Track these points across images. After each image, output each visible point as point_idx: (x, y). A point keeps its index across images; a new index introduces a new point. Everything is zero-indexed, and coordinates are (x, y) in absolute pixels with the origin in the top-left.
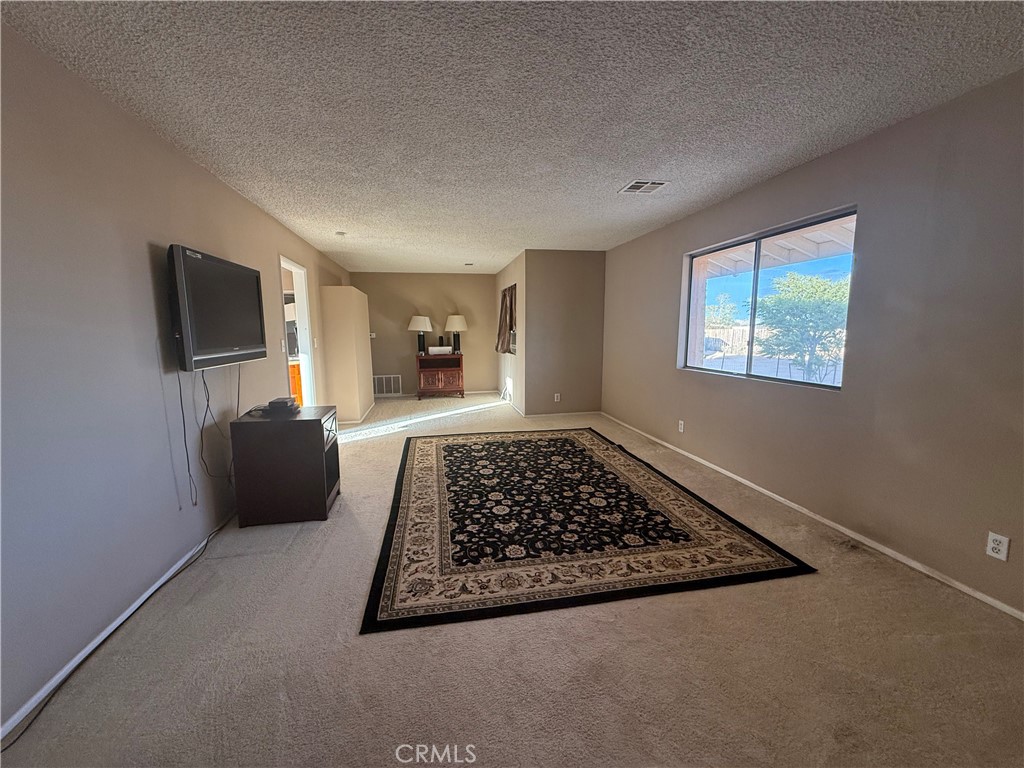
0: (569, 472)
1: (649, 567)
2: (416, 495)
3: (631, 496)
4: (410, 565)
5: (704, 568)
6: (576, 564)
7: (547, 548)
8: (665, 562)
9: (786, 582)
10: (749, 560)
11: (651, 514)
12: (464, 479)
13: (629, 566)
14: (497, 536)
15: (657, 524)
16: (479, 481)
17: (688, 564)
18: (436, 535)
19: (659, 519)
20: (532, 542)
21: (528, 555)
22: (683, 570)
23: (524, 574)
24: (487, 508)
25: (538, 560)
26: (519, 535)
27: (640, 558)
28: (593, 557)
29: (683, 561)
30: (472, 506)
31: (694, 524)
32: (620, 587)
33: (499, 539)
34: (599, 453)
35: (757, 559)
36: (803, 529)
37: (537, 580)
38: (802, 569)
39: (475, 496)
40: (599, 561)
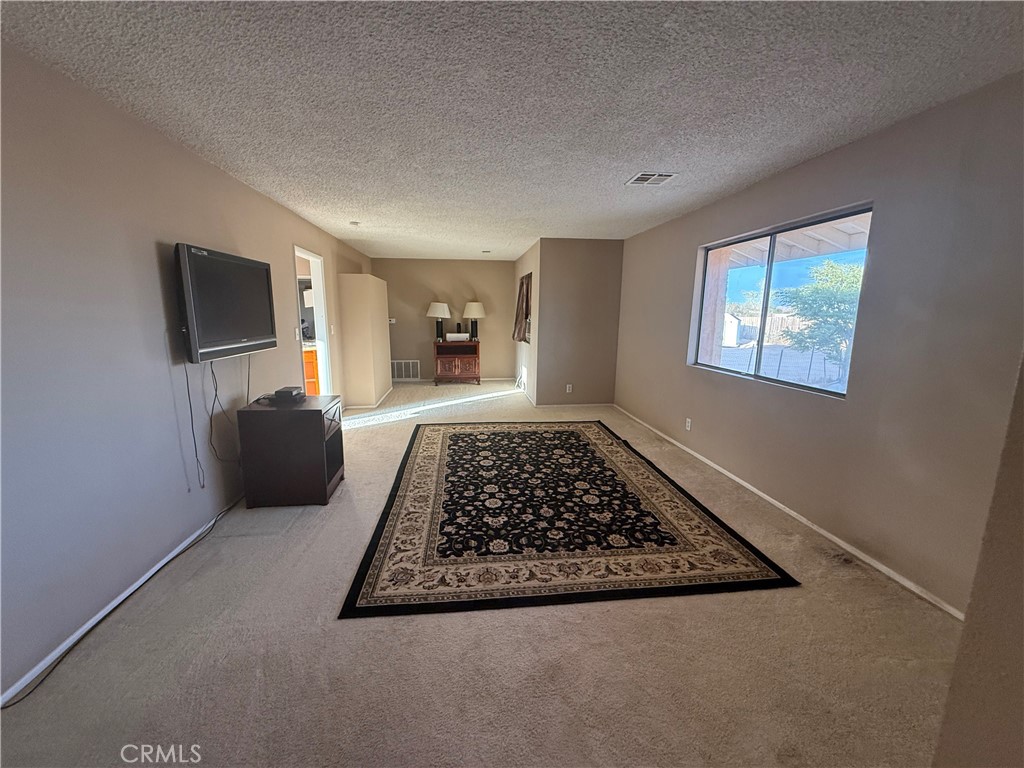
0: (568, 467)
1: (627, 570)
2: (415, 484)
3: (626, 494)
4: (396, 554)
5: (684, 574)
6: (556, 562)
7: (530, 545)
8: (645, 566)
9: (765, 594)
10: (731, 568)
11: (643, 514)
12: (464, 470)
13: (607, 568)
14: (484, 529)
15: (645, 525)
16: (477, 473)
17: (668, 569)
18: (426, 526)
19: (649, 520)
20: (517, 537)
21: (511, 551)
22: (662, 575)
23: (502, 570)
24: (480, 501)
25: (519, 556)
26: (507, 530)
27: (620, 560)
28: (574, 556)
29: (663, 565)
30: (466, 498)
31: (683, 527)
32: (594, 589)
33: (486, 532)
34: (603, 448)
35: (741, 567)
36: (797, 538)
37: (514, 576)
38: (786, 581)
39: (471, 487)
40: (578, 561)
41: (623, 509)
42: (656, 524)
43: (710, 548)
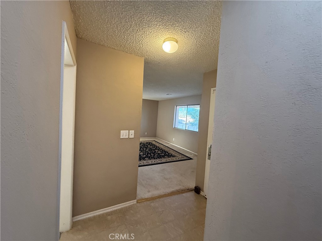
0: (152, 148)
5: (177, 159)
6: (158, 160)
7: (152, 158)
21: (149, 159)
22: (174, 160)
26: (146, 157)
27: (168, 159)
31: (176, 154)
32: (165, 162)
35: (185, 158)
38: (191, 159)
40: (161, 159)
41: (165, 153)
42: (172, 155)
43: (180, 157)
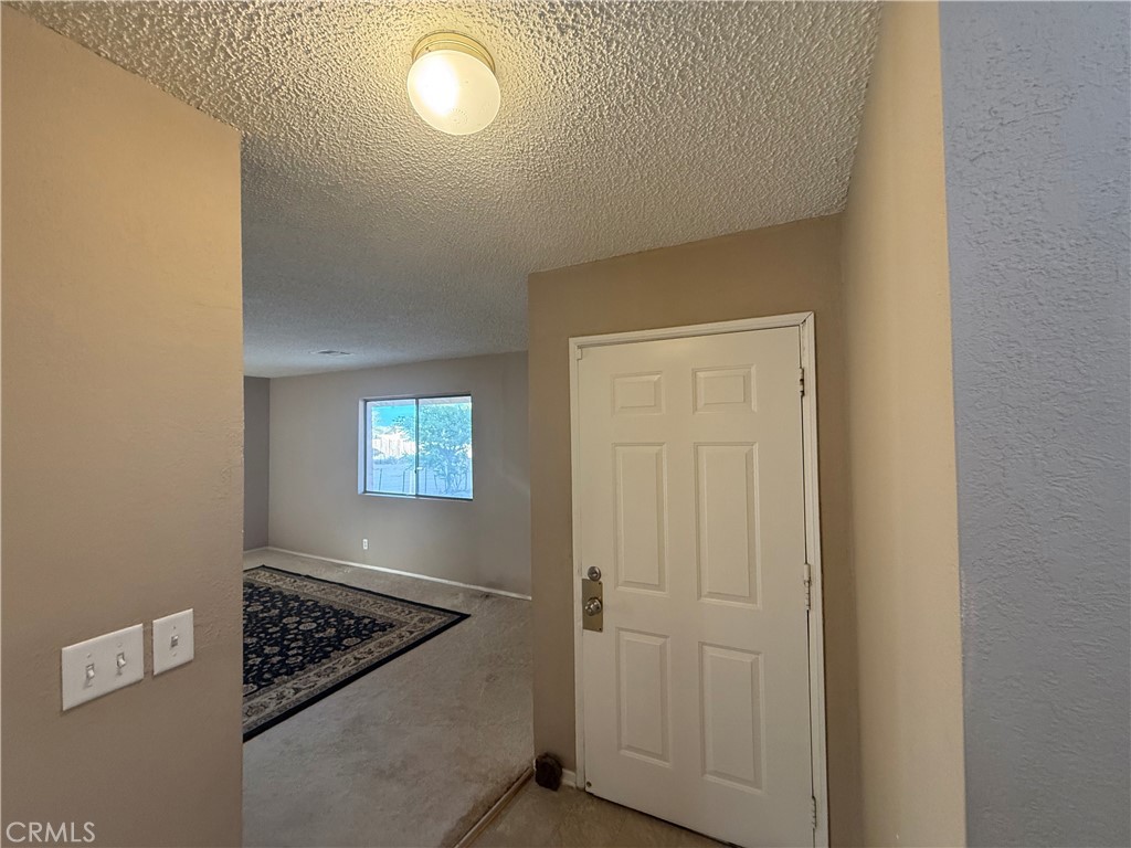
1: (370, 652)
3: (336, 613)
5: (408, 638)
6: (311, 674)
8: (381, 645)
9: (457, 627)
10: (434, 624)
11: (359, 620)
13: (355, 658)
15: (366, 625)
17: (397, 640)
19: (367, 621)
21: (260, 687)
22: (395, 645)
27: (361, 650)
28: (324, 664)
29: (393, 639)
31: (394, 615)
32: (354, 672)
35: (439, 621)
36: (461, 595)
37: (281, 697)
38: (464, 617)
40: (330, 665)
41: (340, 622)
43: (416, 619)
